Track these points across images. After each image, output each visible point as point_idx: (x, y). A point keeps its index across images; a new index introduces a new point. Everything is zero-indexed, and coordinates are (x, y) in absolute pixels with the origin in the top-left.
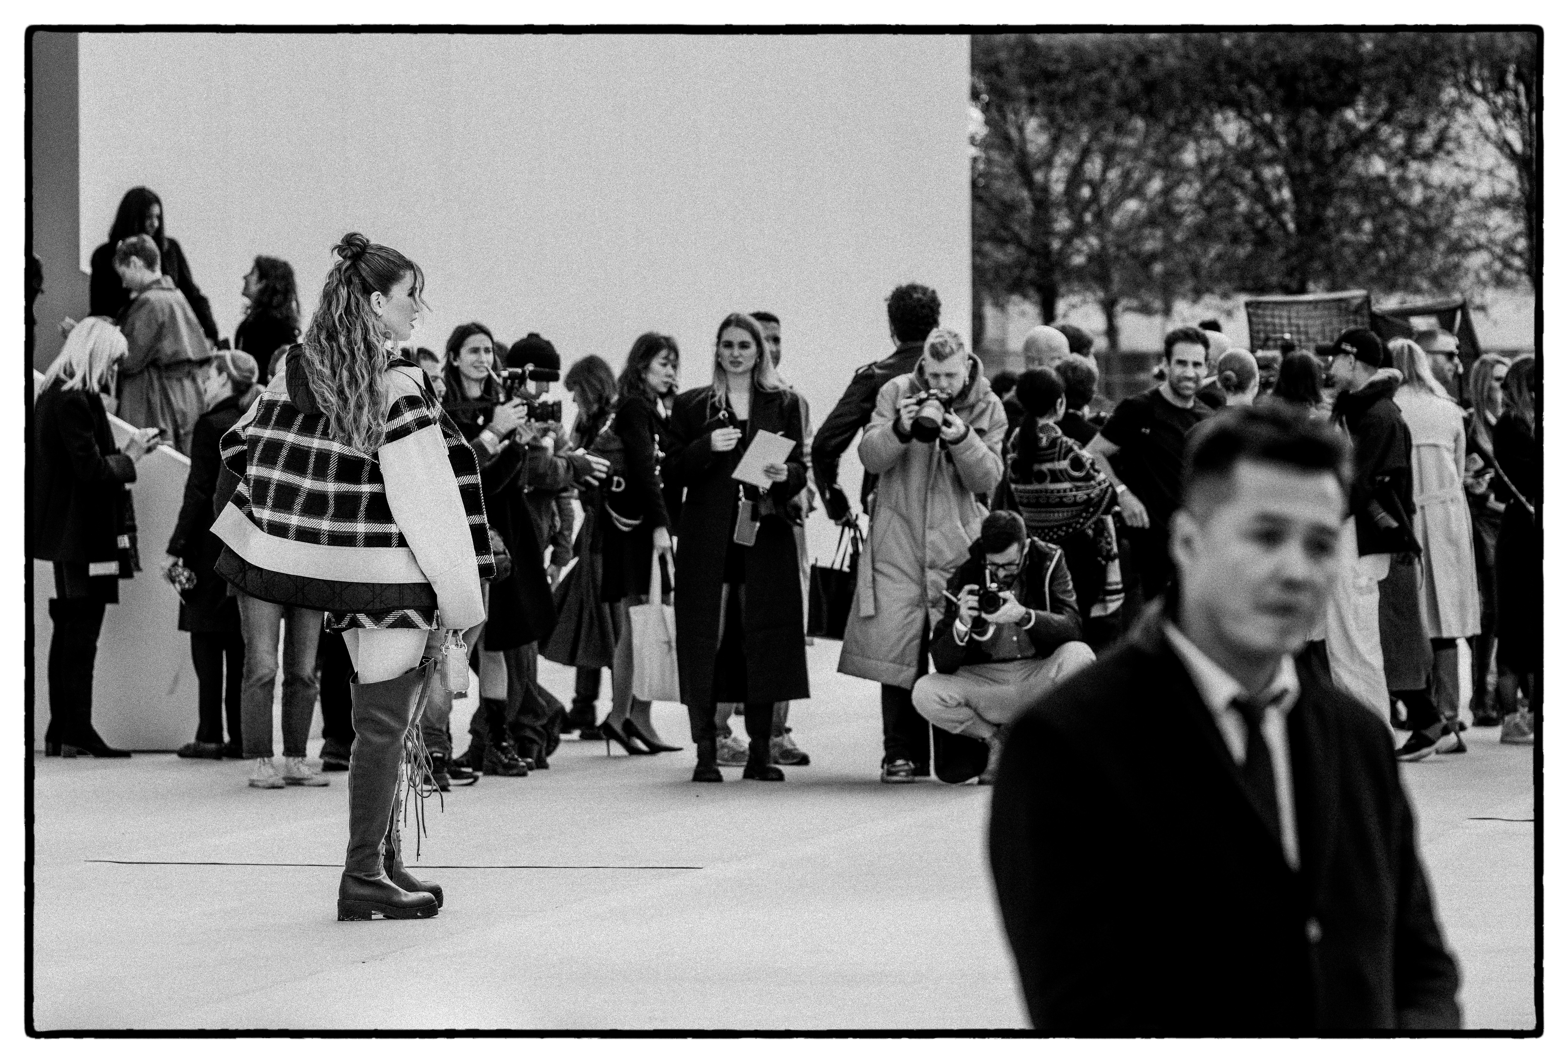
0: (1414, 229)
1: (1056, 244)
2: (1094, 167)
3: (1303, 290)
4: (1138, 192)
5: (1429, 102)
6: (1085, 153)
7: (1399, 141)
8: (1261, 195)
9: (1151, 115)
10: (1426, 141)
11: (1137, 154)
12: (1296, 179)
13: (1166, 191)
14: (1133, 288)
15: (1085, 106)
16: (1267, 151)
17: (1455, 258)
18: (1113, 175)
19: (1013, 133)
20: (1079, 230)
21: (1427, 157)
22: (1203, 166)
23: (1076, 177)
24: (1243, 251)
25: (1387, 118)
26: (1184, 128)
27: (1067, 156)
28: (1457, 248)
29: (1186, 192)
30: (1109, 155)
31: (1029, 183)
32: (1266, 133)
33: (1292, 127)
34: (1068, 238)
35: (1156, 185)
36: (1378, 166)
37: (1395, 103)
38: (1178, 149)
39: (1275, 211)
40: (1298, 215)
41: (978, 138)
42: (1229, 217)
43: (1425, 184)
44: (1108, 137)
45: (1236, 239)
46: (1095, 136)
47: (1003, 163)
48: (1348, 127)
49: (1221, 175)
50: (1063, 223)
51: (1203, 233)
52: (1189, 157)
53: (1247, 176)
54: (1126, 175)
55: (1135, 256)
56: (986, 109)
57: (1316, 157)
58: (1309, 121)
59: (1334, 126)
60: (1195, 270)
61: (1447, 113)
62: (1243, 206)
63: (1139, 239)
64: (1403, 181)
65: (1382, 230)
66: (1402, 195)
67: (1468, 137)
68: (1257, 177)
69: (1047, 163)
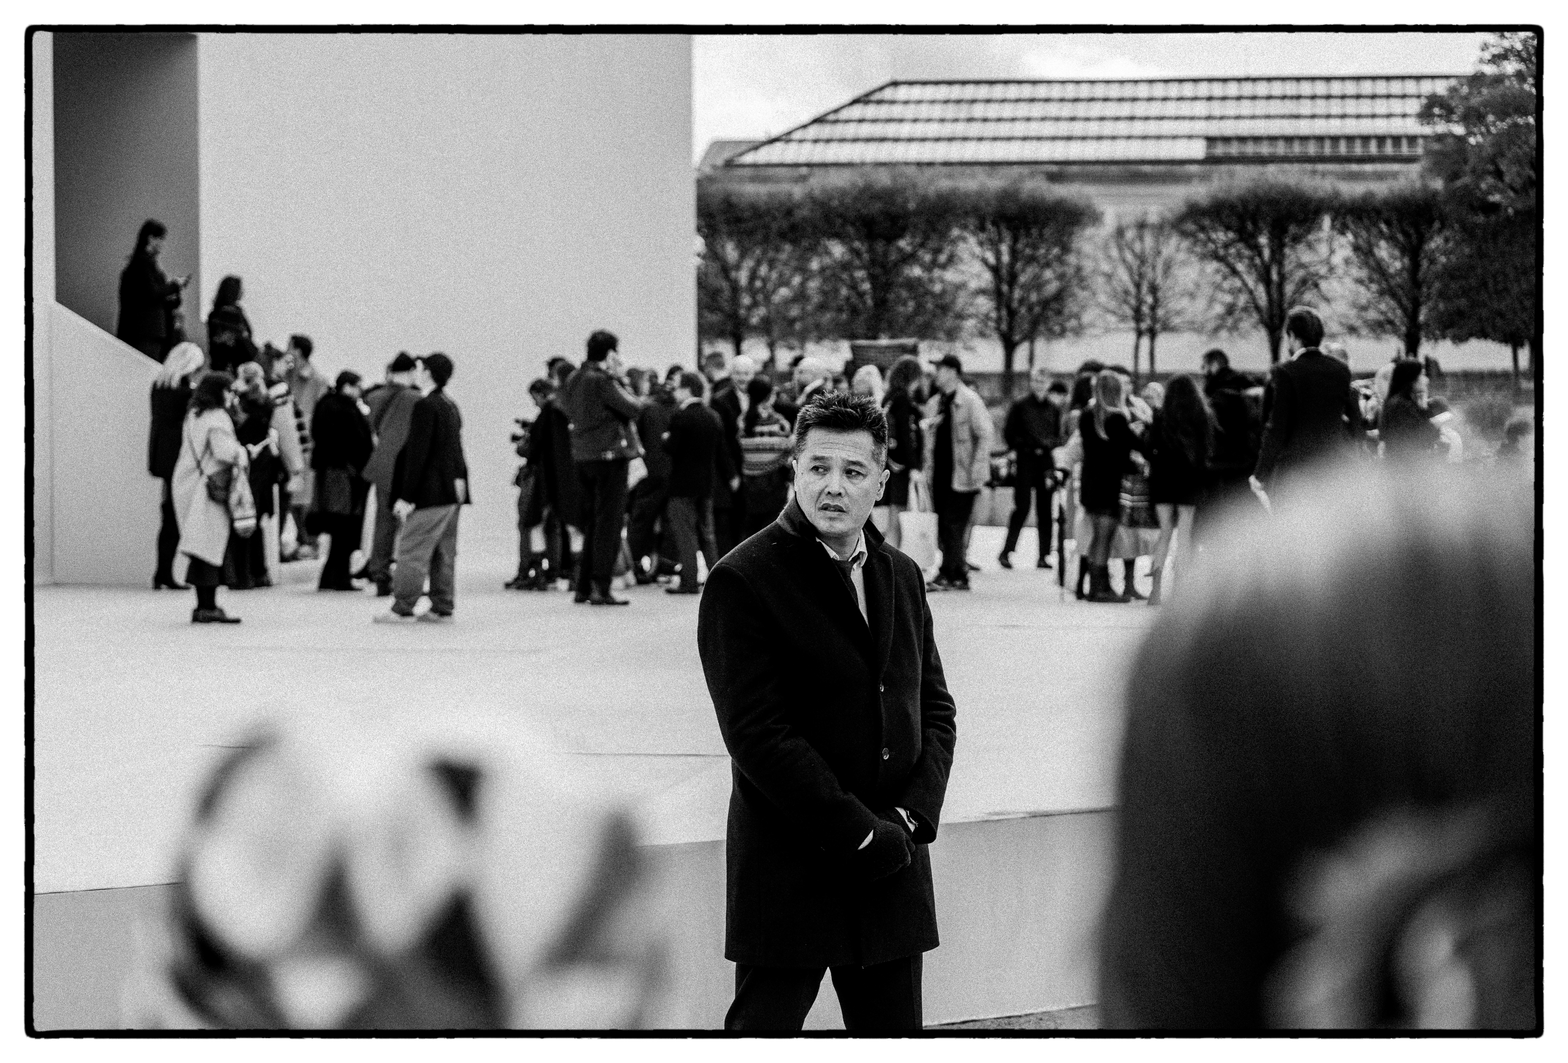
0: (937, 306)
1: (742, 312)
2: (763, 270)
3: (875, 337)
4: (786, 283)
5: (943, 235)
6: (759, 263)
7: (928, 258)
8: (853, 286)
9: (794, 242)
10: (942, 258)
11: (785, 264)
12: (872, 278)
13: (803, 284)
14: (784, 336)
15: (759, 236)
16: (857, 262)
17: (958, 322)
18: (774, 275)
19: (719, 250)
20: (755, 304)
21: (944, 267)
22: (823, 270)
23: (753, 276)
24: (844, 316)
25: (922, 245)
26: (813, 249)
27: (749, 263)
28: (960, 316)
29: (813, 285)
30: (772, 264)
31: (727, 277)
32: (857, 253)
33: (871, 250)
34: (749, 308)
35: (797, 280)
36: (916, 271)
37: (926, 238)
38: (808, 260)
39: (861, 295)
40: (874, 298)
41: (702, 254)
42: (836, 298)
43: (942, 281)
44: (771, 254)
45: (840, 310)
46: (764, 252)
47: (714, 267)
48: (900, 250)
49: (834, 275)
50: (746, 300)
51: (822, 307)
52: (815, 265)
53: (845, 276)
54: (781, 275)
55: (785, 318)
56: (705, 237)
57: (883, 266)
58: (880, 246)
59: (892, 248)
60: (818, 326)
61: (954, 242)
62: (844, 291)
63: (787, 310)
64: (931, 280)
65: (920, 307)
66: (930, 287)
67: (966, 256)
68: (852, 277)
69: (738, 267)
